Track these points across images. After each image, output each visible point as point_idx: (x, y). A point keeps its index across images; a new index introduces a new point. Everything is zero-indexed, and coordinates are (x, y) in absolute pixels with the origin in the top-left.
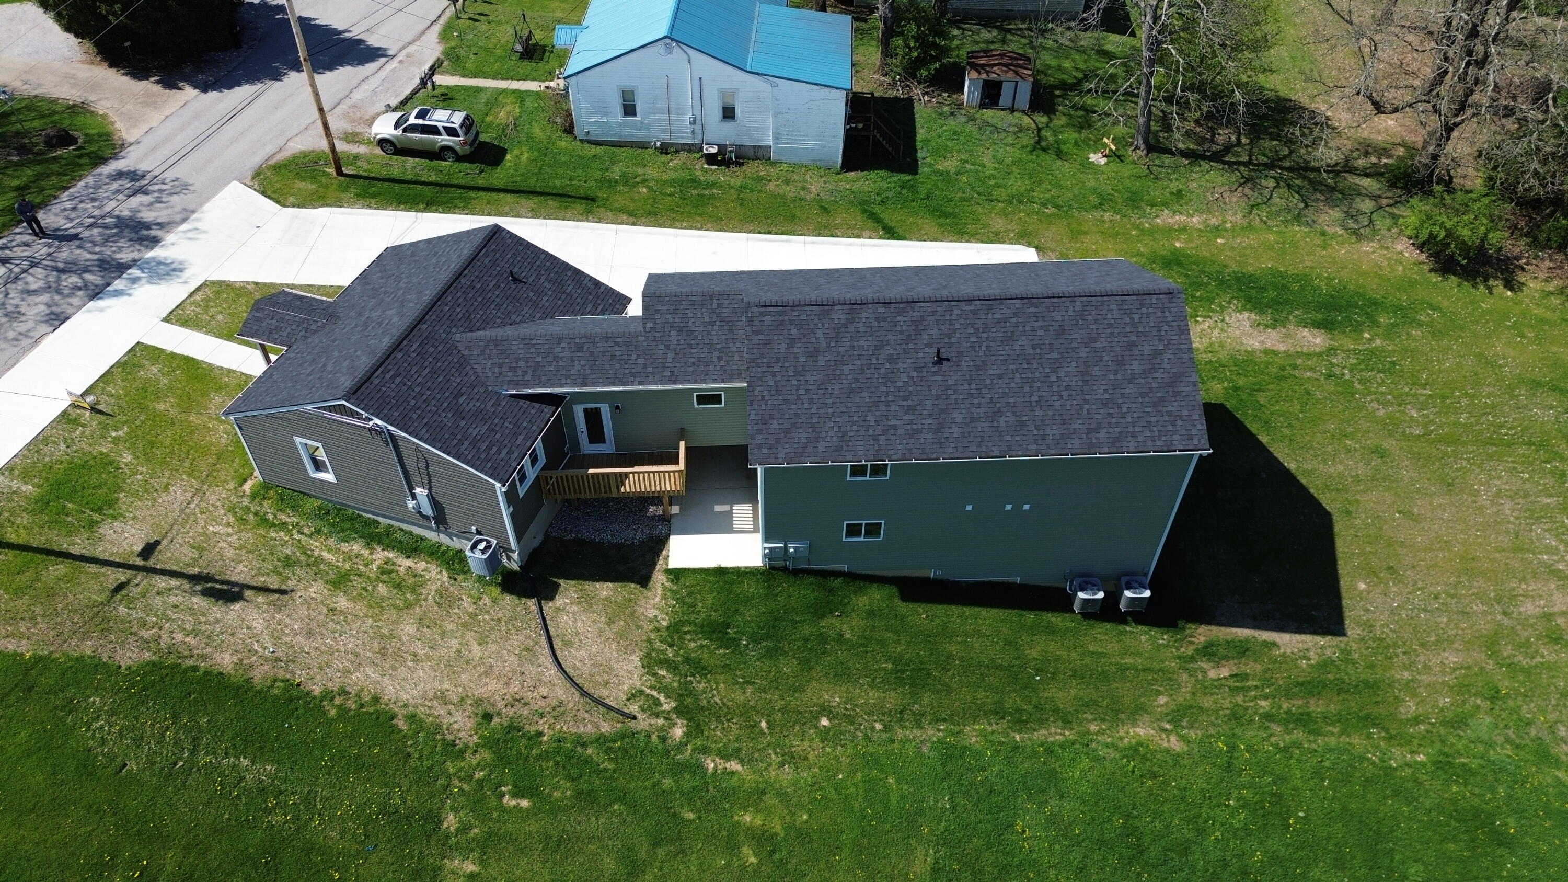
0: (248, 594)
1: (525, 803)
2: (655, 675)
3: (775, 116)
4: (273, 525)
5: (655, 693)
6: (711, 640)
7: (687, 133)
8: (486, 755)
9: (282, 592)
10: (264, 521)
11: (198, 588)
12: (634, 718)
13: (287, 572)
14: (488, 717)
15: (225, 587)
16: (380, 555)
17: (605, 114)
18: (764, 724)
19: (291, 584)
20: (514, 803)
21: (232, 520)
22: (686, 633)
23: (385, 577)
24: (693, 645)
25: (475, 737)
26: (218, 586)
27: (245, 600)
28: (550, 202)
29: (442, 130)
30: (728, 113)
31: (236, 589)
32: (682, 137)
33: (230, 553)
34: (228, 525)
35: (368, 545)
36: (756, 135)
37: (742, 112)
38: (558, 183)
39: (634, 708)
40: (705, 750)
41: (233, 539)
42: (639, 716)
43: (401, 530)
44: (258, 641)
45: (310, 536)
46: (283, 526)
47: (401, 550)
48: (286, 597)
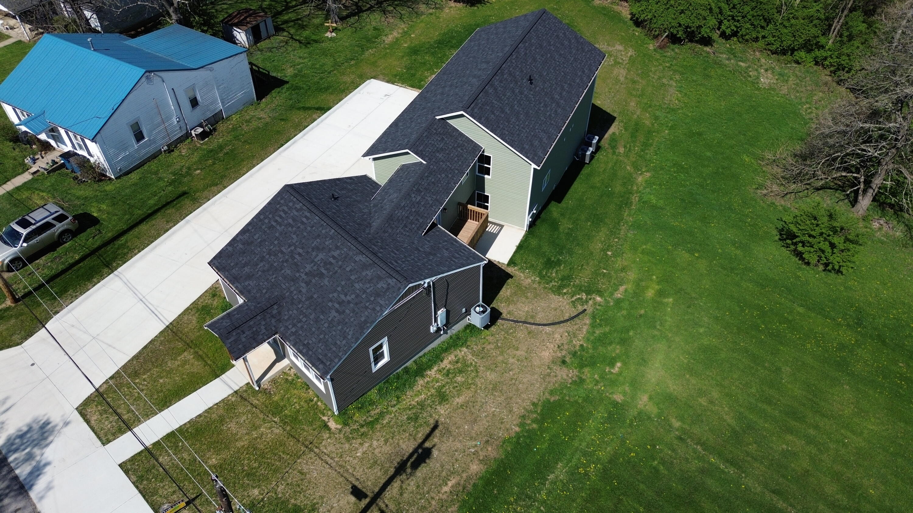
0: (427, 445)
1: (619, 364)
2: (565, 294)
3: (218, 89)
4: (377, 420)
5: (575, 298)
6: (554, 267)
7: (177, 130)
8: (586, 370)
9: (435, 427)
10: (371, 424)
11: (409, 470)
12: (585, 310)
13: (420, 421)
14: (564, 362)
15: (415, 456)
16: (432, 373)
17: (125, 149)
18: (605, 271)
19: (432, 422)
20: (617, 369)
21: (359, 441)
22: (546, 274)
23: (450, 376)
24: (554, 274)
25: (575, 370)
26: (412, 460)
27: (432, 448)
28: (169, 211)
29: (54, 222)
30: (194, 103)
31: (420, 451)
32: (175, 135)
33: (387, 449)
34: (361, 444)
35: (423, 376)
36: (212, 107)
37: (201, 97)
38: (151, 202)
39: (580, 308)
40: (612, 294)
41: (375, 443)
42: (585, 307)
43: (420, 357)
44: (469, 449)
45: (399, 402)
46: (382, 415)
47: (435, 363)
48: (440, 427)
